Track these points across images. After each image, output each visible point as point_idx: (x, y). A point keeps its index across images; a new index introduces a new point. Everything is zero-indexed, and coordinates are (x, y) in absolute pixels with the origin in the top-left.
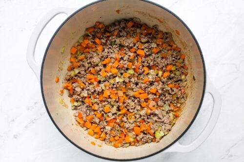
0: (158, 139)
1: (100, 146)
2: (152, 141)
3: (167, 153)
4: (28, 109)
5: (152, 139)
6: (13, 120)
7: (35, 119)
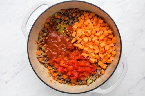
0: (88, 84)
1: (55, 83)
2: (85, 84)
3: (93, 92)
4: (14, 66)
5: (85, 83)
6: (5, 73)
7: (18, 73)
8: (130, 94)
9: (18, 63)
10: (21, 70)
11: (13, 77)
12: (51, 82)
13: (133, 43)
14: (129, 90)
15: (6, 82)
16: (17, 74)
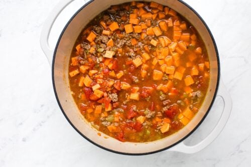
4: (35, 112)
6: (21, 124)
7: (42, 122)
8: (242, 152)
9: (42, 106)
10: (48, 117)
11: (34, 130)
12: (98, 136)
13: (245, 60)
14: (239, 146)
15: (24, 140)
16: (41, 125)
